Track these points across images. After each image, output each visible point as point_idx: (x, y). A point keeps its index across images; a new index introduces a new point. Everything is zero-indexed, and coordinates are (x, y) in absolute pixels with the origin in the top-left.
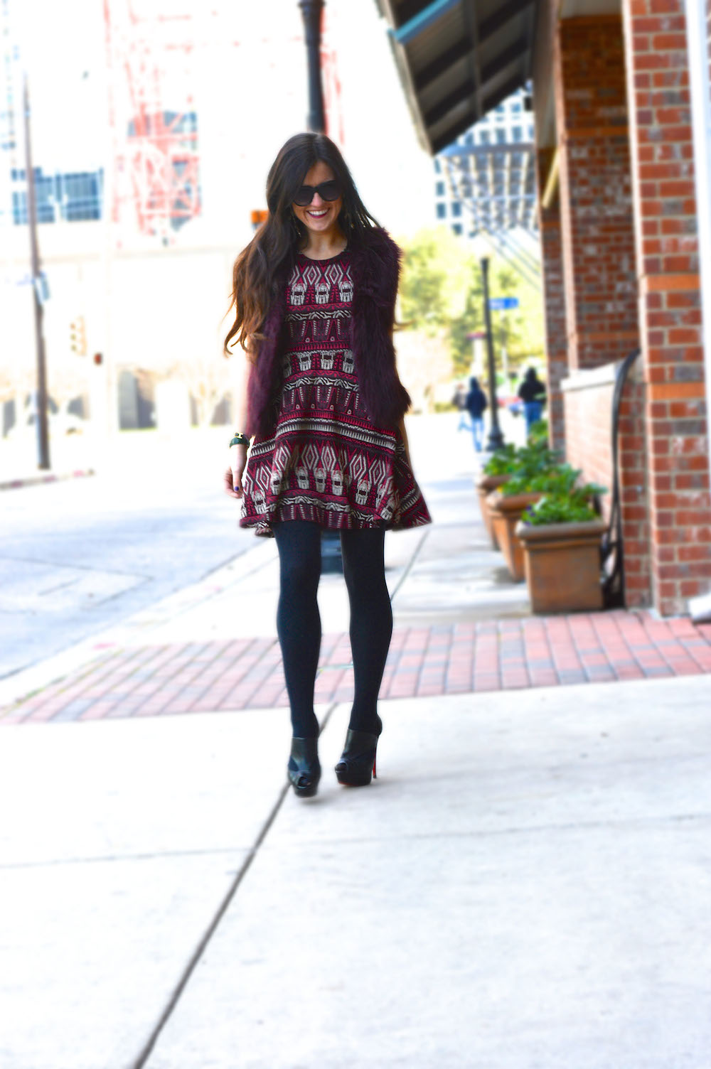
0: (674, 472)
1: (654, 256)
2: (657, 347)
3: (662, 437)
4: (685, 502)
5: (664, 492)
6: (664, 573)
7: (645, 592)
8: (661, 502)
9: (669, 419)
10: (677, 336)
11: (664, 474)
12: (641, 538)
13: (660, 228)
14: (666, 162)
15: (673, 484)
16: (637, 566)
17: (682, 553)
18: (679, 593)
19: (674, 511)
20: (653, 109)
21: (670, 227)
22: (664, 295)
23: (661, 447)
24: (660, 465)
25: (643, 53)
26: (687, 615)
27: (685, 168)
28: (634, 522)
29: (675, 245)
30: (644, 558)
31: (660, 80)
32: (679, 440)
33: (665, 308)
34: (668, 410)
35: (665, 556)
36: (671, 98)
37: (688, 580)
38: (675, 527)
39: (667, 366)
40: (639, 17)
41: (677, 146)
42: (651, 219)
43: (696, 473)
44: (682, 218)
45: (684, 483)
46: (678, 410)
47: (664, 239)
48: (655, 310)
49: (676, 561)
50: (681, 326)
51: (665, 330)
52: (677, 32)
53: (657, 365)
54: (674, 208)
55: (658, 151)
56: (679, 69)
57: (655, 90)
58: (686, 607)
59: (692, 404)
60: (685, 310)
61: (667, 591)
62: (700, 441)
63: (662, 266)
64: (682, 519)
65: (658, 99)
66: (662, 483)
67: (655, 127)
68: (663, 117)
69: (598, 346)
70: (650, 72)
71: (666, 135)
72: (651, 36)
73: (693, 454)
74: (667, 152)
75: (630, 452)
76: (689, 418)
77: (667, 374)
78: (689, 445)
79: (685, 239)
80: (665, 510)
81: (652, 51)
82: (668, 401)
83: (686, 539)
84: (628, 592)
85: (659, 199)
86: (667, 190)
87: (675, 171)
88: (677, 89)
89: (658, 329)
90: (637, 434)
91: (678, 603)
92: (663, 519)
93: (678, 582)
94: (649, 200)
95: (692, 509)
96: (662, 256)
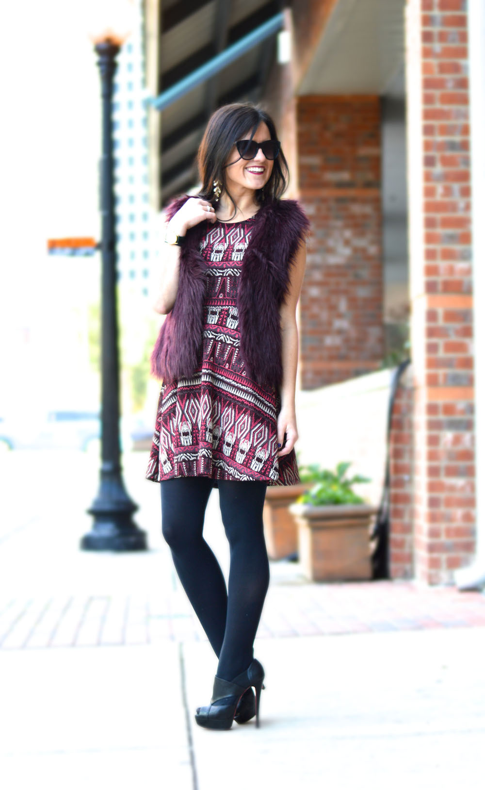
0: (443, 463)
1: (433, 278)
2: (433, 356)
3: (435, 433)
4: (452, 488)
5: (435, 479)
6: (432, 549)
7: (408, 566)
8: (432, 487)
9: (441, 417)
10: (450, 347)
11: (436, 463)
12: (406, 520)
13: (439, 255)
14: (447, 200)
15: (442, 473)
16: (402, 543)
17: (449, 532)
18: (444, 565)
19: (442, 495)
20: (437, 154)
21: (448, 255)
22: (440, 312)
23: (433, 441)
24: (432, 456)
25: (430, 107)
26: (452, 583)
27: (463, 205)
28: (400, 506)
29: (451, 270)
30: (408, 537)
31: (444, 130)
32: (448, 436)
33: (441, 322)
34: (441, 409)
35: (433, 534)
36: (452, 146)
37: (453, 555)
38: (443, 509)
39: (441, 372)
40: (429, 76)
41: (456, 187)
42: (432, 246)
43: (464, 464)
44: (458, 247)
45: (452, 472)
46: (449, 409)
47: (442, 264)
48: (433, 325)
49: (443, 539)
50: (454, 339)
51: (440, 342)
52: (461, 91)
53: (433, 371)
54: (452, 238)
55: (440, 189)
56: (462, 122)
57: (439, 138)
58: (451, 577)
59: (460, 405)
60: (458, 325)
61: (434, 564)
62: (467, 437)
63: (440, 287)
64: (449, 503)
65: (442, 146)
66: (433, 472)
67: (438, 169)
68: (446, 162)
69: (317, 373)
70: (436, 123)
71: (446, 177)
72: (437, 93)
73: (460, 448)
74: (448, 191)
75: (400, 446)
76: (457, 417)
77: (441, 379)
78: (457, 440)
79: (460, 265)
80: (436, 495)
81: (438, 106)
82: (441, 401)
83: (450, 519)
84: (393, 566)
85: (440, 231)
86: (446, 223)
87: (453, 207)
88: (458, 138)
89: (434, 340)
90: (405, 431)
91: (444, 574)
92: (433, 503)
93: (444, 557)
94: (431, 230)
95: (457, 495)
96: (440, 279)
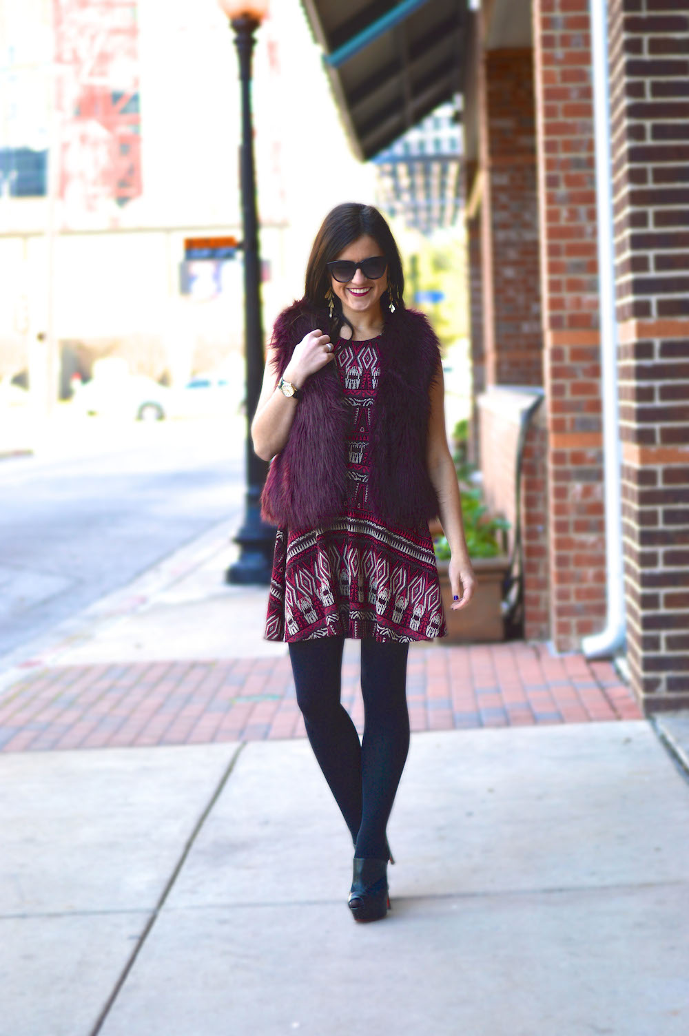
0: (572, 517)
1: (559, 312)
2: (559, 399)
3: (562, 484)
4: (582, 545)
5: (562, 536)
6: (561, 612)
7: (543, 626)
8: (560, 544)
9: (569, 466)
10: (577, 389)
11: (563, 518)
12: (541, 574)
13: (564, 286)
14: (572, 224)
15: (571, 528)
16: (536, 601)
17: (579, 594)
18: (574, 630)
19: (572, 553)
20: (560, 174)
21: (574, 286)
22: (567, 349)
23: (561, 493)
24: (560, 510)
25: (552, 120)
26: (580, 651)
27: (589, 229)
28: (534, 560)
29: (578, 303)
30: (543, 594)
31: (568, 146)
32: (577, 487)
33: (567, 361)
34: (568, 458)
35: (563, 595)
36: (577, 163)
37: (584, 618)
38: (572, 568)
39: (568, 417)
40: (551, 86)
41: (583, 209)
42: (556, 277)
43: (592, 518)
44: (585, 277)
45: (582, 527)
46: (578, 458)
47: (568, 296)
48: (558, 364)
49: (573, 601)
50: (582, 379)
51: (567, 383)
52: (584, 101)
53: (559, 416)
54: (578, 267)
55: (564, 213)
56: (585, 137)
57: (563, 155)
58: (580, 644)
59: (591, 453)
60: (586, 364)
61: (563, 628)
62: (598, 488)
63: (566, 322)
64: (579, 561)
65: (566, 164)
66: (561, 527)
67: (562, 190)
68: (571, 181)
69: (514, 364)
70: (558, 138)
71: (572, 199)
72: (560, 104)
73: (590, 500)
74: (573, 215)
75: (533, 493)
76: (587, 466)
77: (568, 424)
78: (587, 492)
79: (588, 297)
80: (564, 552)
81: (561, 119)
82: (568, 449)
83: (582, 579)
84: (528, 626)
85: (565, 259)
86: (572, 250)
87: (580, 232)
88: (583, 155)
89: (560, 381)
90: (539, 477)
91: (573, 639)
92: (561, 561)
93: (574, 621)
94: (555, 259)
95: (588, 552)
96: (565, 313)
